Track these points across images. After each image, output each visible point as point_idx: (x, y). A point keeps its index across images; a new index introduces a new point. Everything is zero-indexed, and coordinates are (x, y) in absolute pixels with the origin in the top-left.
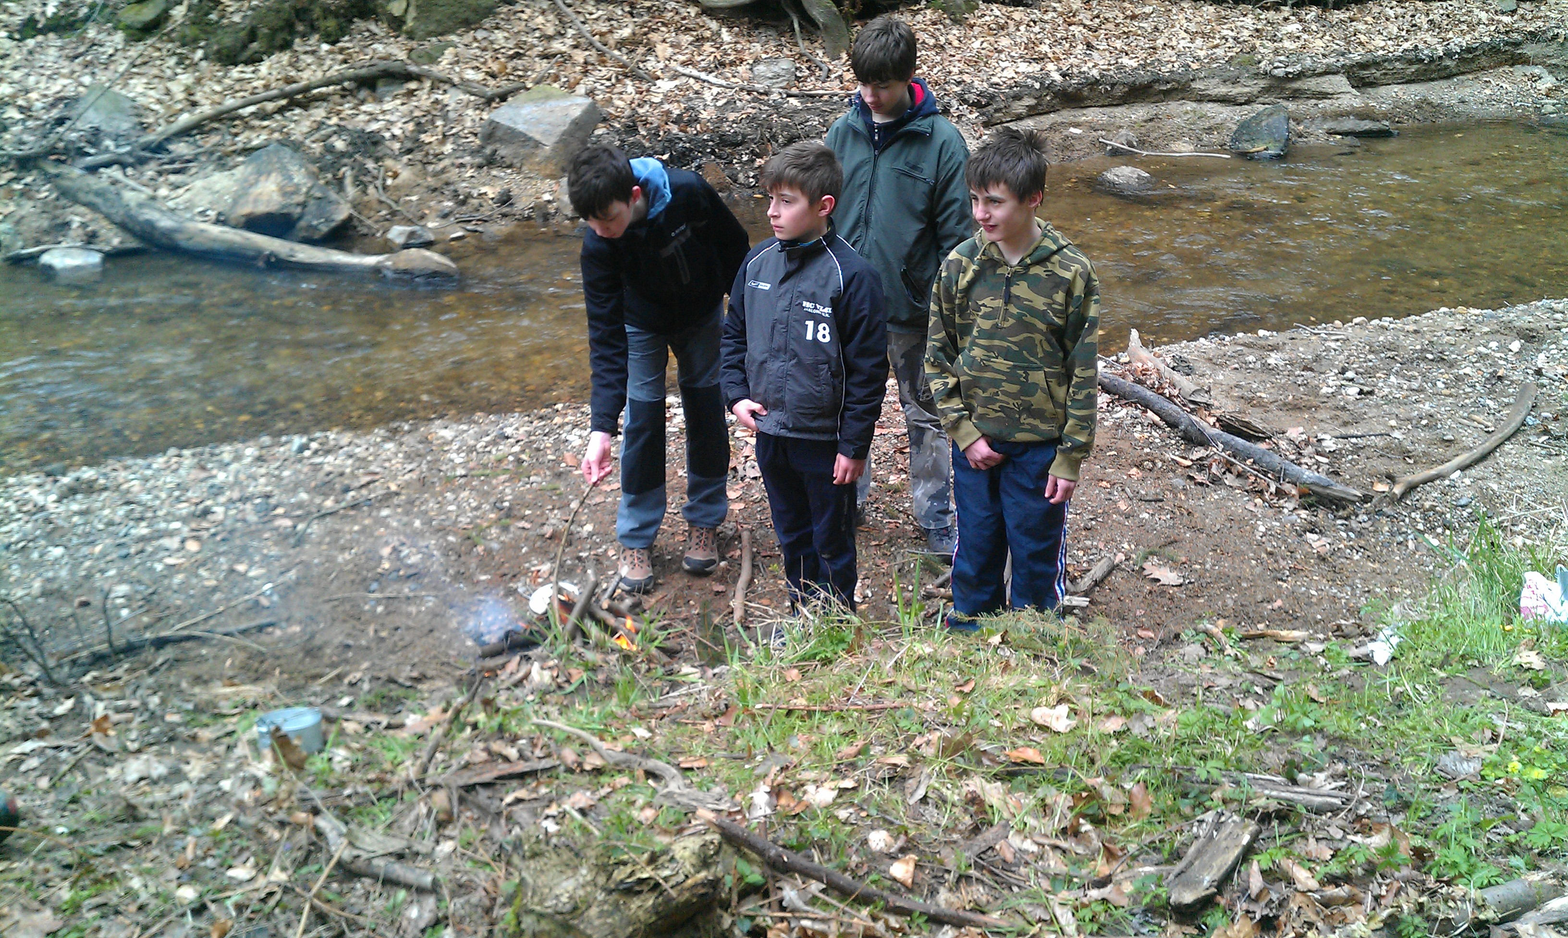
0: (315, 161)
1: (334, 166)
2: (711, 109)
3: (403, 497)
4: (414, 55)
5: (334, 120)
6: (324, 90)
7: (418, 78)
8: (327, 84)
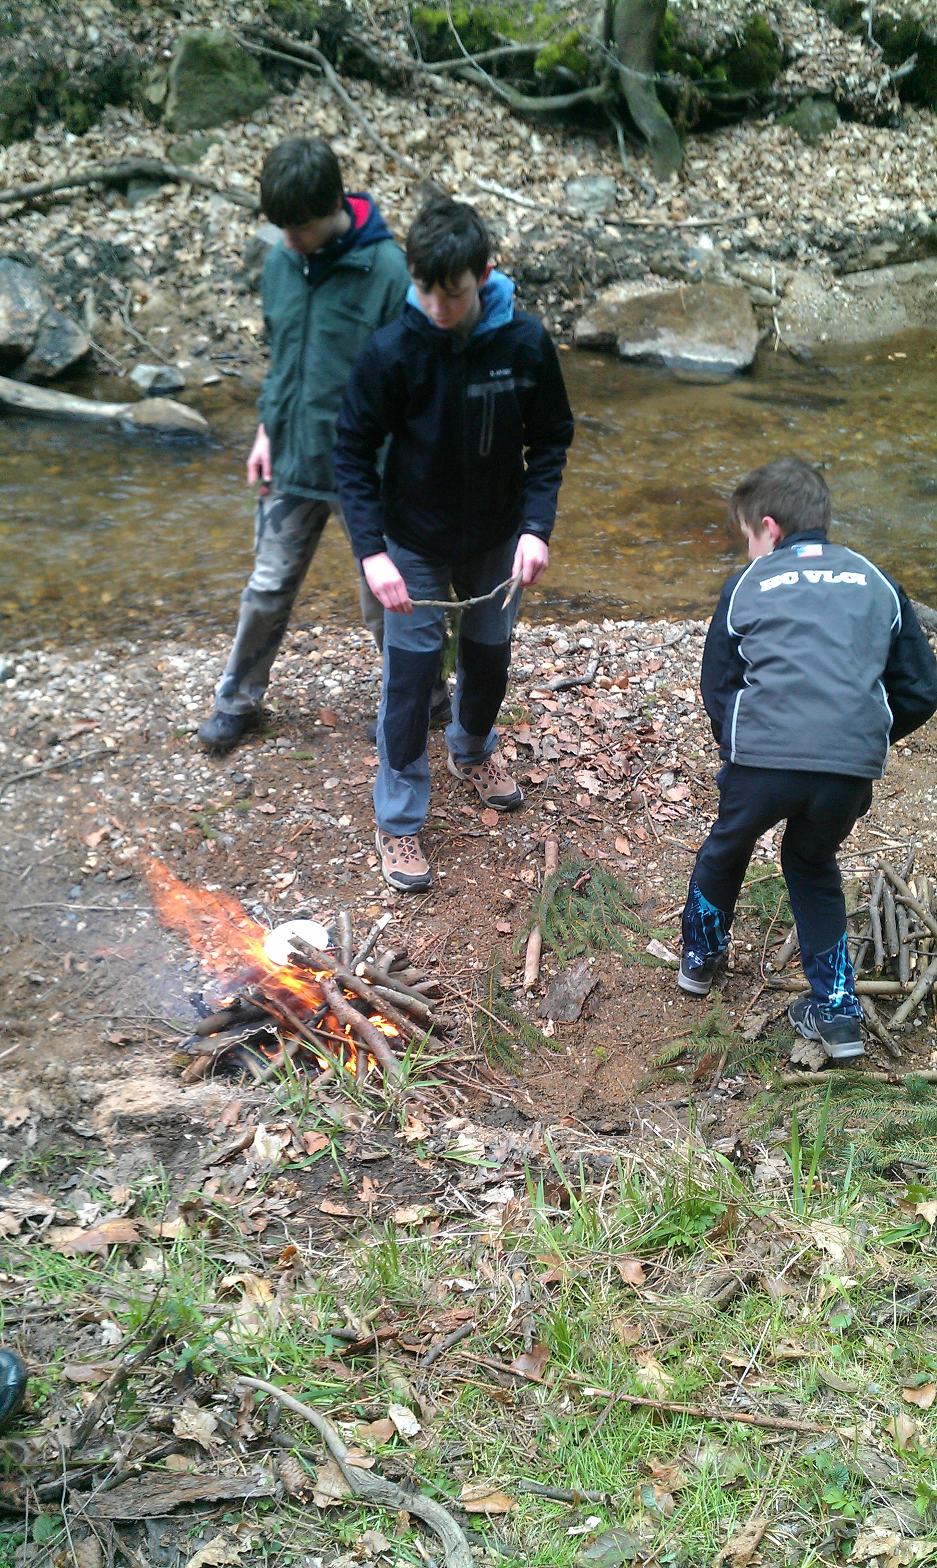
0: (52, 279)
1: (75, 287)
2: (515, 235)
3: (121, 757)
4: (172, 152)
5: (77, 229)
6: (67, 191)
7: (176, 181)
8: (71, 184)
